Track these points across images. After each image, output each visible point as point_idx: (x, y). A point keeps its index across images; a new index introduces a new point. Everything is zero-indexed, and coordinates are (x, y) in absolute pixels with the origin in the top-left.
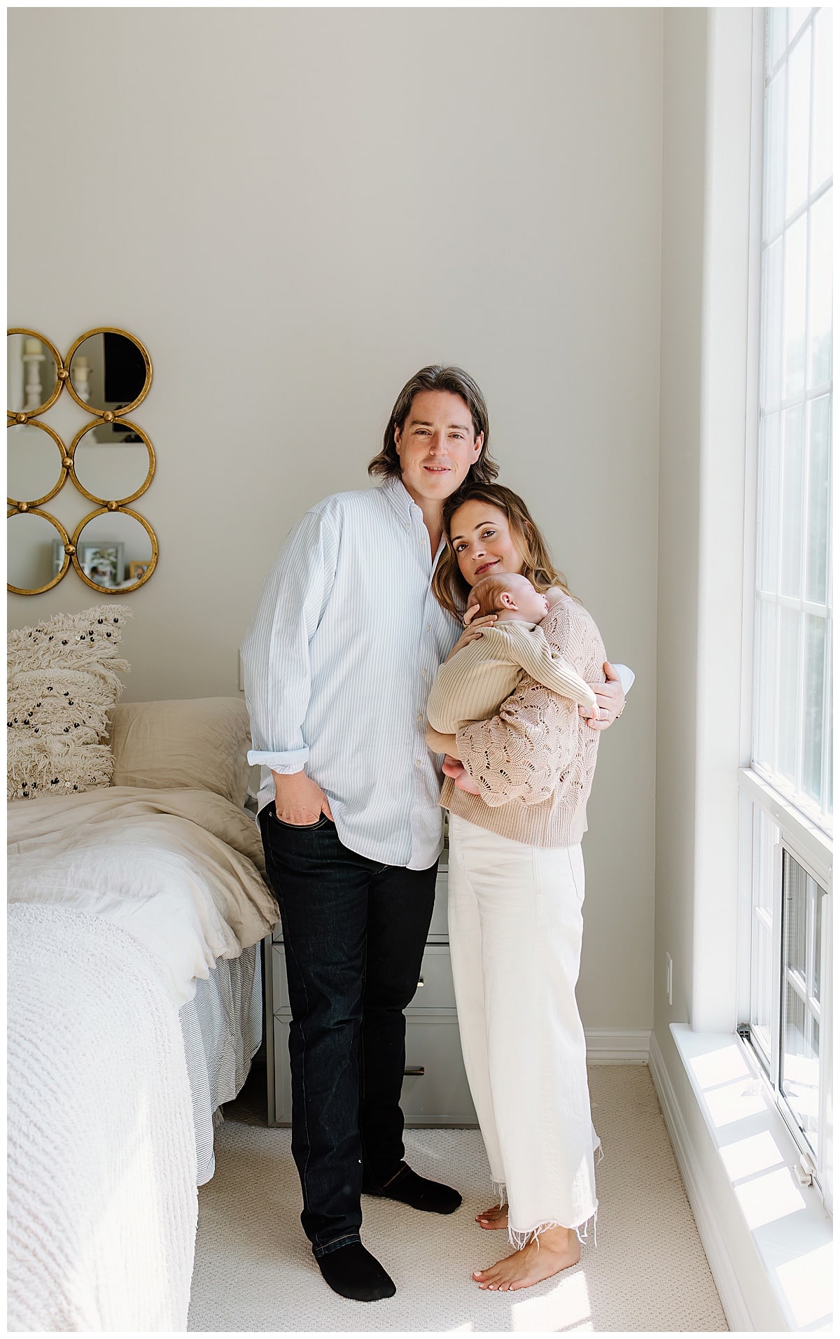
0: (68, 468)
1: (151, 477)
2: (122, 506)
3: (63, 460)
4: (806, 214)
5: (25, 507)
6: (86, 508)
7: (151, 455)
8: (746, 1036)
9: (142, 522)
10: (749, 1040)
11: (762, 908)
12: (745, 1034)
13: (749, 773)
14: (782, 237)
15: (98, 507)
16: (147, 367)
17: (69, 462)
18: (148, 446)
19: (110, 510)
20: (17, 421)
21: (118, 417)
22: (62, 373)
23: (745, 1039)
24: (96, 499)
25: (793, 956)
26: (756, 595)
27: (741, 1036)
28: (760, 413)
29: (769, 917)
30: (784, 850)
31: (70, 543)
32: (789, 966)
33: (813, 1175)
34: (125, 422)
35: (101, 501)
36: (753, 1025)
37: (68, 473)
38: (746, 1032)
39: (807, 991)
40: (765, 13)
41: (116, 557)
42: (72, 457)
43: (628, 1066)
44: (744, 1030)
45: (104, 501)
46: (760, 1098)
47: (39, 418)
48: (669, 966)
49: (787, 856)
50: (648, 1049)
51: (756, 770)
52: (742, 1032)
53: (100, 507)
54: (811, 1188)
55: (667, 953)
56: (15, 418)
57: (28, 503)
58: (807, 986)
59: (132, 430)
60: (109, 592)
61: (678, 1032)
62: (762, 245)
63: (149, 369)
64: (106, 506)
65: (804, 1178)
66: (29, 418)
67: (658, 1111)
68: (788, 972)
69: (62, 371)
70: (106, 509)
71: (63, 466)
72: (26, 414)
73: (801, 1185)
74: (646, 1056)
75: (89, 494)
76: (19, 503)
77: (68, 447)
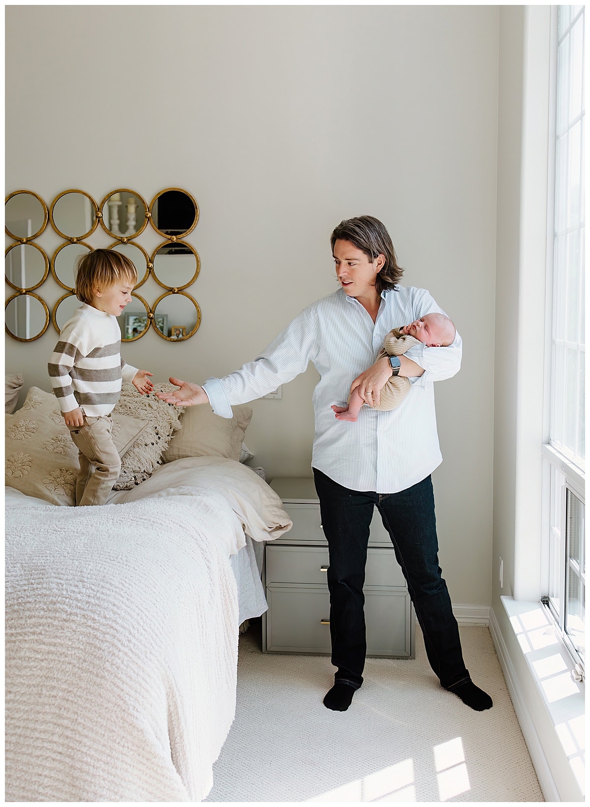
0: (150, 269)
1: (197, 273)
2: (180, 291)
3: (147, 264)
4: (580, 121)
6: (160, 292)
7: (198, 261)
8: (547, 604)
9: (192, 300)
10: (548, 606)
11: (556, 527)
12: (545, 602)
13: (548, 447)
14: (567, 133)
15: (166, 291)
16: (196, 210)
17: (151, 265)
18: (196, 255)
19: (174, 293)
20: (122, 242)
21: (179, 239)
22: (148, 214)
23: (546, 605)
24: (166, 287)
25: (572, 552)
26: (553, 342)
27: (543, 603)
28: (555, 235)
29: (559, 532)
30: (567, 489)
32: (570, 557)
33: (583, 675)
34: (183, 242)
35: (168, 287)
36: (550, 597)
37: (150, 271)
38: (546, 601)
39: (580, 570)
40: (558, 8)
41: (163, 324)
42: (152, 262)
43: (477, 627)
44: (545, 600)
45: (170, 288)
46: (554, 636)
47: (134, 240)
48: (501, 564)
49: (569, 492)
50: (488, 617)
51: (553, 445)
52: (544, 601)
53: (168, 291)
54: (581, 682)
55: (500, 557)
56: (120, 240)
58: (580, 567)
59: (186, 247)
61: (506, 601)
62: (556, 137)
63: (197, 212)
64: (171, 291)
65: (578, 677)
66: (129, 240)
67: (494, 652)
68: (569, 561)
69: (147, 213)
71: (147, 267)
72: (127, 237)
73: (576, 681)
74: (487, 621)
75: (162, 284)
77: (150, 256)
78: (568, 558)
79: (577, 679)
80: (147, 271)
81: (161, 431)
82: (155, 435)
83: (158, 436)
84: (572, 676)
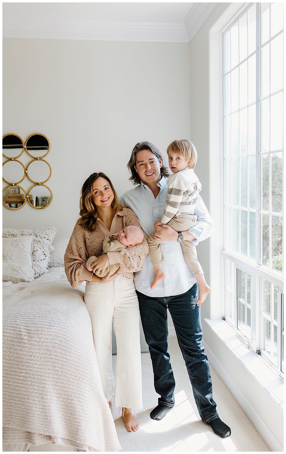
1: (50, 175)
2: (42, 184)
3: (25, 171)
5: (14, 185)
6: (31, 184)
7: (50, 169)
9: (48, 188)
13: (224, 251)
15: (34, 184)
24: (34, 182)
31: (27, 195)
35: (36, 183)
45: (37, 183)
51: (225, 250)
57: (14, 184)
60: (38, 208)
63: (50, 145)
64: (38, 184)
69: (24, 146)
70: (37, 185)
71: (25, 173)
75: (32, 181)
76: (11, 183)
77: (26, 167)
78: (238, 298)
79: (247, 347)
80: (25, 175)
81: (46, 253)
82: (44, 255)
83: (45, 255)
84: (245, 347)
